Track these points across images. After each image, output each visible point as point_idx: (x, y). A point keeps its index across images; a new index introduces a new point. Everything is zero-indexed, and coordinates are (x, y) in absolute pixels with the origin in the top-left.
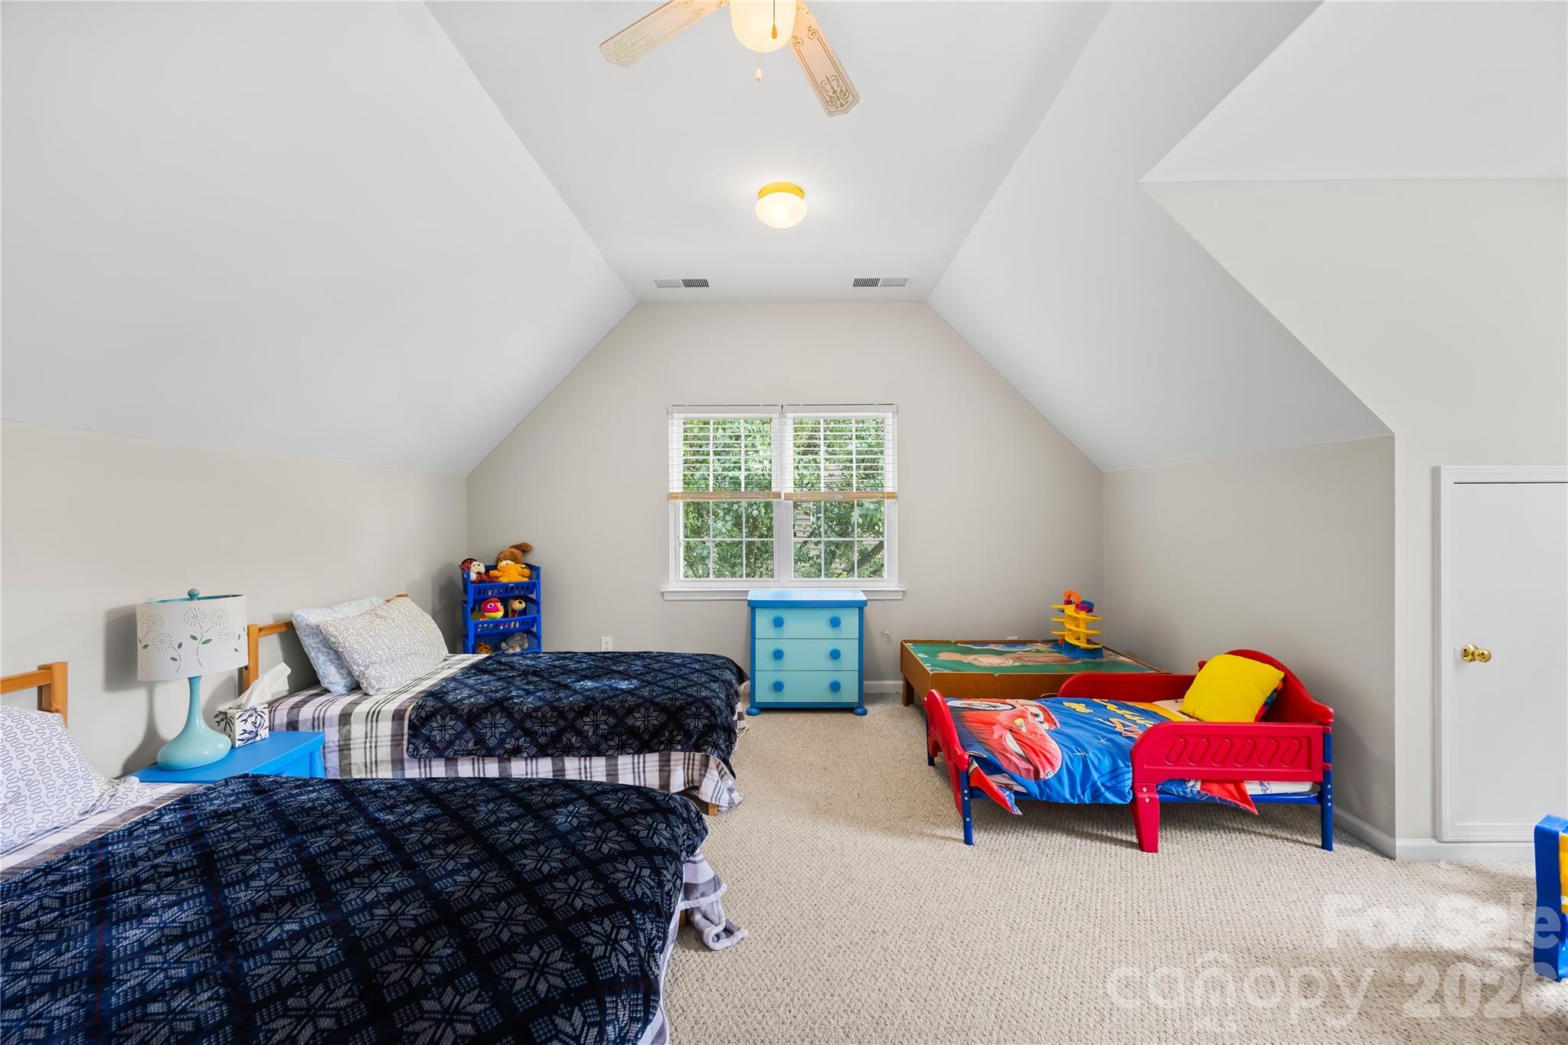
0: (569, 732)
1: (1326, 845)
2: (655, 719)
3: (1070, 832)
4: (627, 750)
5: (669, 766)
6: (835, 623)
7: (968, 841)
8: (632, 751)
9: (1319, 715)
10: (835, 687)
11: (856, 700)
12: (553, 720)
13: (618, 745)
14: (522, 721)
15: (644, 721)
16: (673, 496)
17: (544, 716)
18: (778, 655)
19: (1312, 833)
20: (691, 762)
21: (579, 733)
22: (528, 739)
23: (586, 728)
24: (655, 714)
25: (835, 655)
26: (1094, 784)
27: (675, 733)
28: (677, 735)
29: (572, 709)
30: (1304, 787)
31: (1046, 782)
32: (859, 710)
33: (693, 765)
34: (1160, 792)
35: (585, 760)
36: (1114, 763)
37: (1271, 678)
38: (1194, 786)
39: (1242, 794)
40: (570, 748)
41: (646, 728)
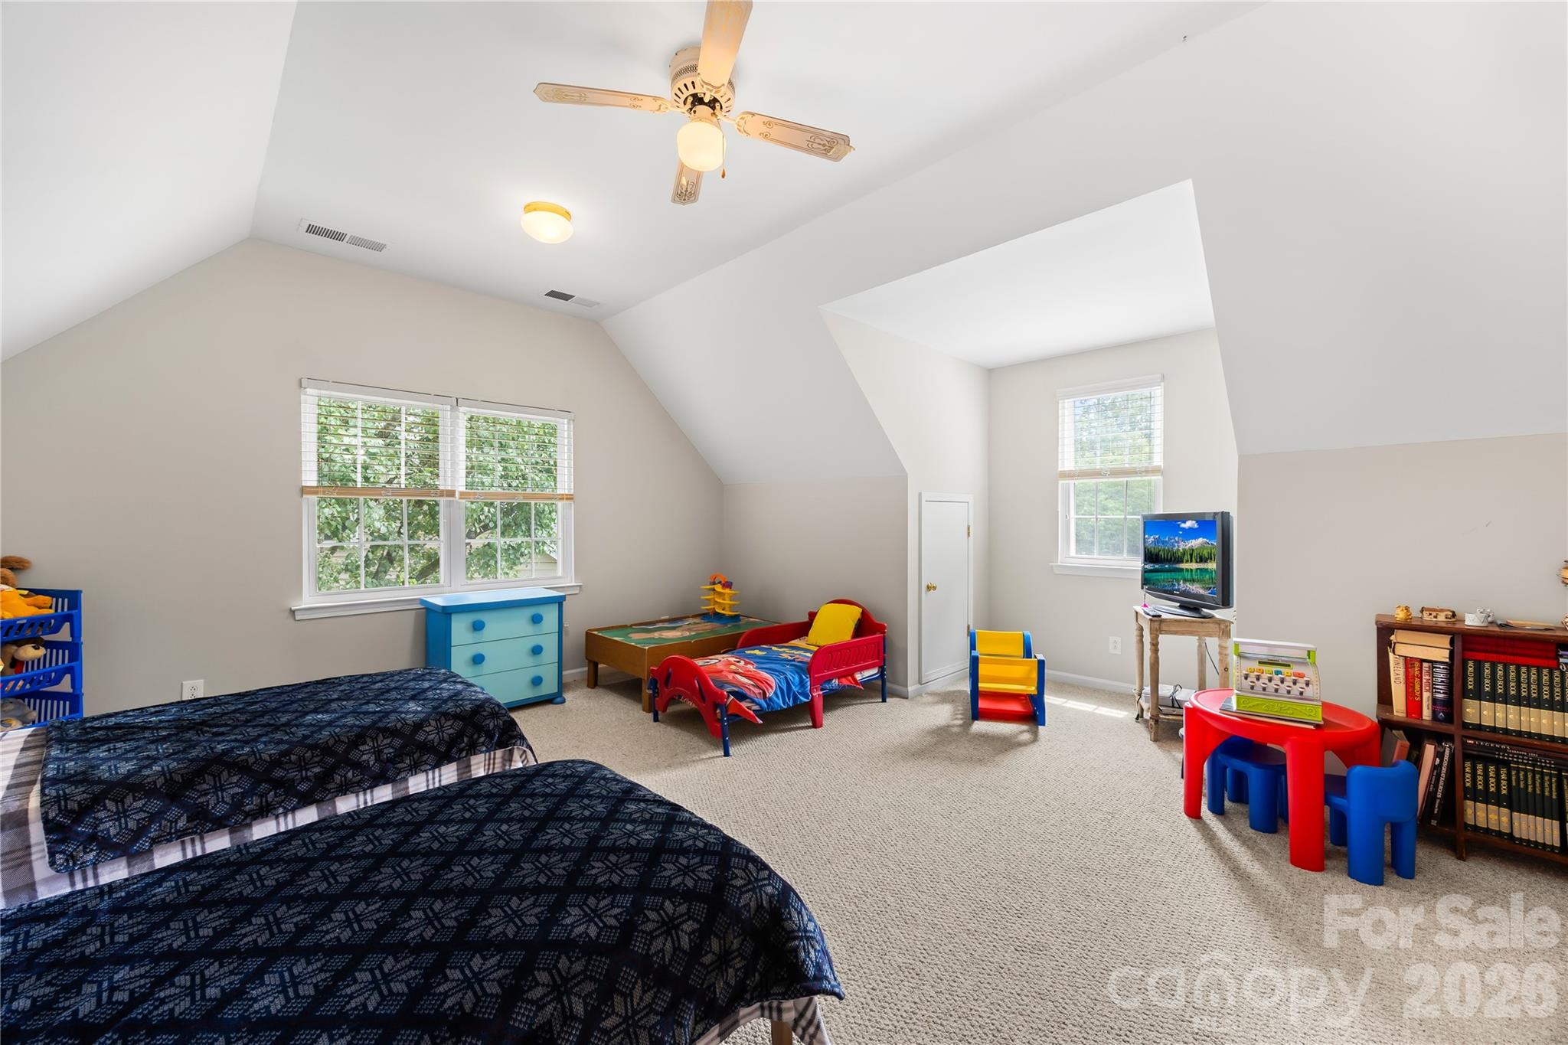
0: (343, 768)
1: (884, 701)
2: (450, 728)
3: (776, 731)
4: (423, 768)
5: (470, 771)
6: (536, 620)
7: (727, 754)
8: (428, 767)
9: (881, 628)
10: (537, 681)
11: (556, 691)
12: (317, 759)
13: (410, 765)
14: (268, 771)
15: (438, 733)
16: (304, 491)
17: (301, 758)
18: (478, 660)
19: (879, 698)
20: (492, 761)
21: (357, 766)
22: (280, 791)
23: (365, 757)
24: (450, 723)
25: (537, 650)
26: (794, 692)
27: (476, 736)
28: (479, 737)
29: (338, 741)
30: (874, 671)
31: (770, 699)
32: (559, 699)
33: (494, 764)
34: (822, 690)
35: (365, 794)
36: (801, 677)
37: (856, 612)
38: (835, 682)
39: (854, 679)
40: (347, 784)
41: (441, 740)
